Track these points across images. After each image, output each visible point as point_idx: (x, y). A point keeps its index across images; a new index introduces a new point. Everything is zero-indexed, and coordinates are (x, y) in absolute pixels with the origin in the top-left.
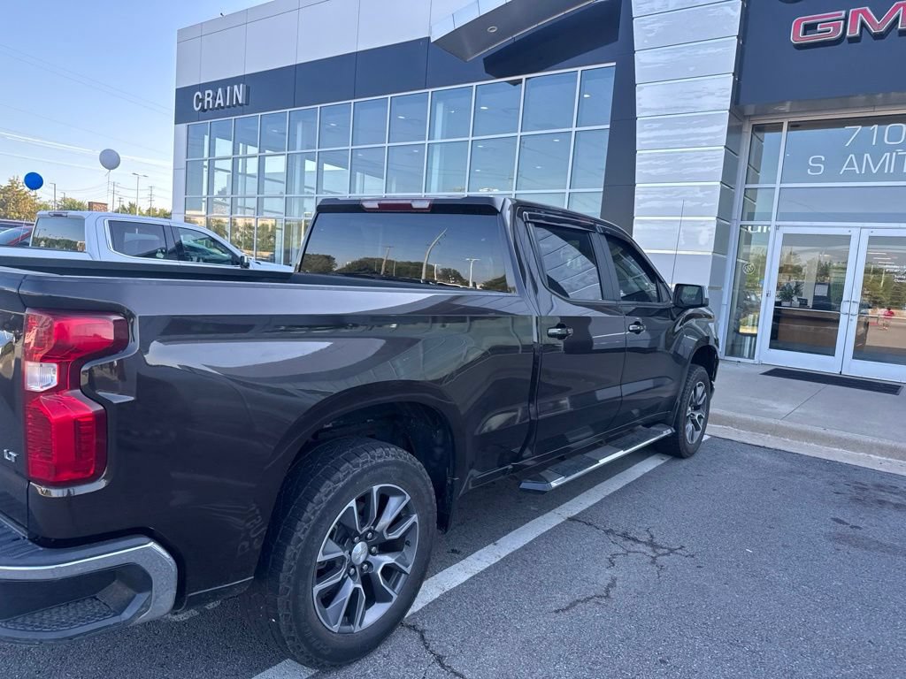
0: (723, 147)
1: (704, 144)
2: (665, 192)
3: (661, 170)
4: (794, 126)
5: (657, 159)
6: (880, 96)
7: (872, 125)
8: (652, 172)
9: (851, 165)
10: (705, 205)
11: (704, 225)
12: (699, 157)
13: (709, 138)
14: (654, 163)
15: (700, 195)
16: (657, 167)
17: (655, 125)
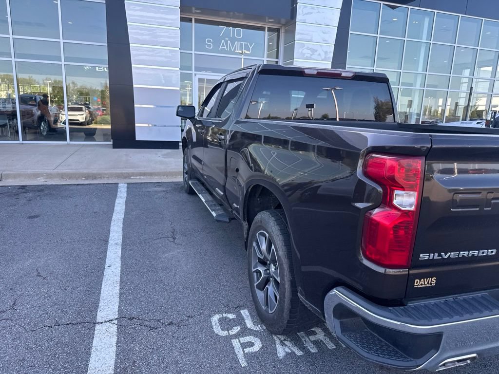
0: (178, 29)
1: (169, 25)
2: (150, 51)
3: (144, 37)
4: (197, 21)
5: (141, 30)
6: (232, 13)
7: (230, 27)
8: (139, 37)
9: (223, 45)
10: (173, 61)
11: (174, 73)
12: (167, 32)
13: (170, 21)
14: (140, 32)
15: (170, 55)
16: (143, 34)
17: (138, 8)
